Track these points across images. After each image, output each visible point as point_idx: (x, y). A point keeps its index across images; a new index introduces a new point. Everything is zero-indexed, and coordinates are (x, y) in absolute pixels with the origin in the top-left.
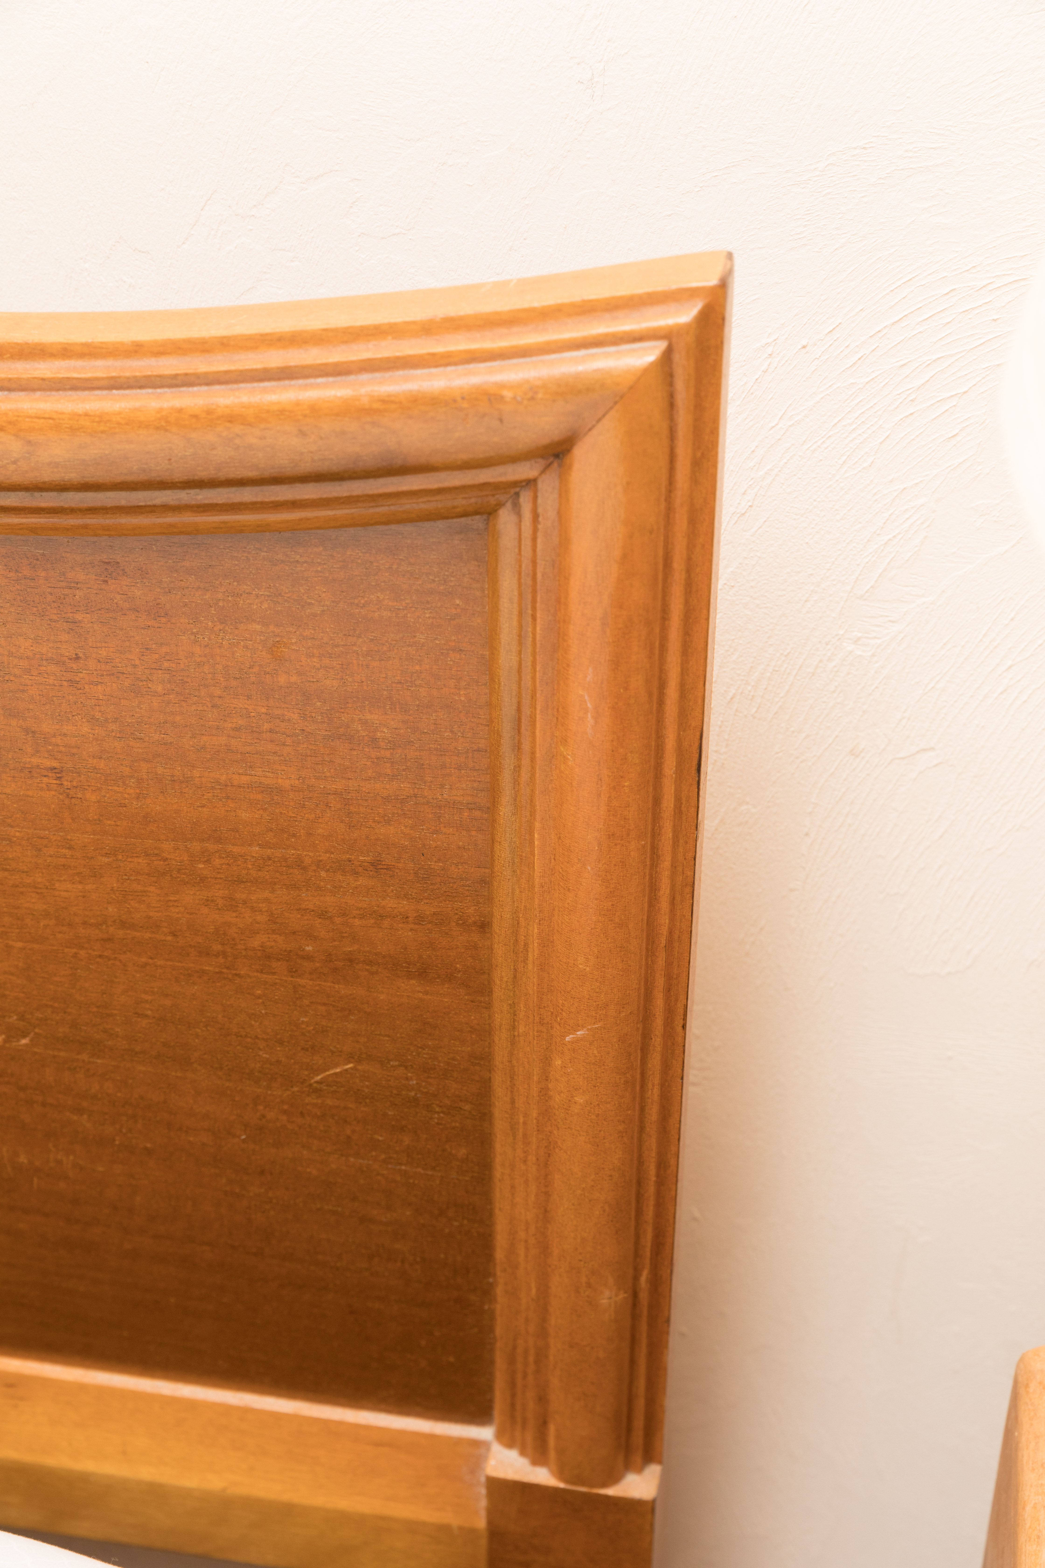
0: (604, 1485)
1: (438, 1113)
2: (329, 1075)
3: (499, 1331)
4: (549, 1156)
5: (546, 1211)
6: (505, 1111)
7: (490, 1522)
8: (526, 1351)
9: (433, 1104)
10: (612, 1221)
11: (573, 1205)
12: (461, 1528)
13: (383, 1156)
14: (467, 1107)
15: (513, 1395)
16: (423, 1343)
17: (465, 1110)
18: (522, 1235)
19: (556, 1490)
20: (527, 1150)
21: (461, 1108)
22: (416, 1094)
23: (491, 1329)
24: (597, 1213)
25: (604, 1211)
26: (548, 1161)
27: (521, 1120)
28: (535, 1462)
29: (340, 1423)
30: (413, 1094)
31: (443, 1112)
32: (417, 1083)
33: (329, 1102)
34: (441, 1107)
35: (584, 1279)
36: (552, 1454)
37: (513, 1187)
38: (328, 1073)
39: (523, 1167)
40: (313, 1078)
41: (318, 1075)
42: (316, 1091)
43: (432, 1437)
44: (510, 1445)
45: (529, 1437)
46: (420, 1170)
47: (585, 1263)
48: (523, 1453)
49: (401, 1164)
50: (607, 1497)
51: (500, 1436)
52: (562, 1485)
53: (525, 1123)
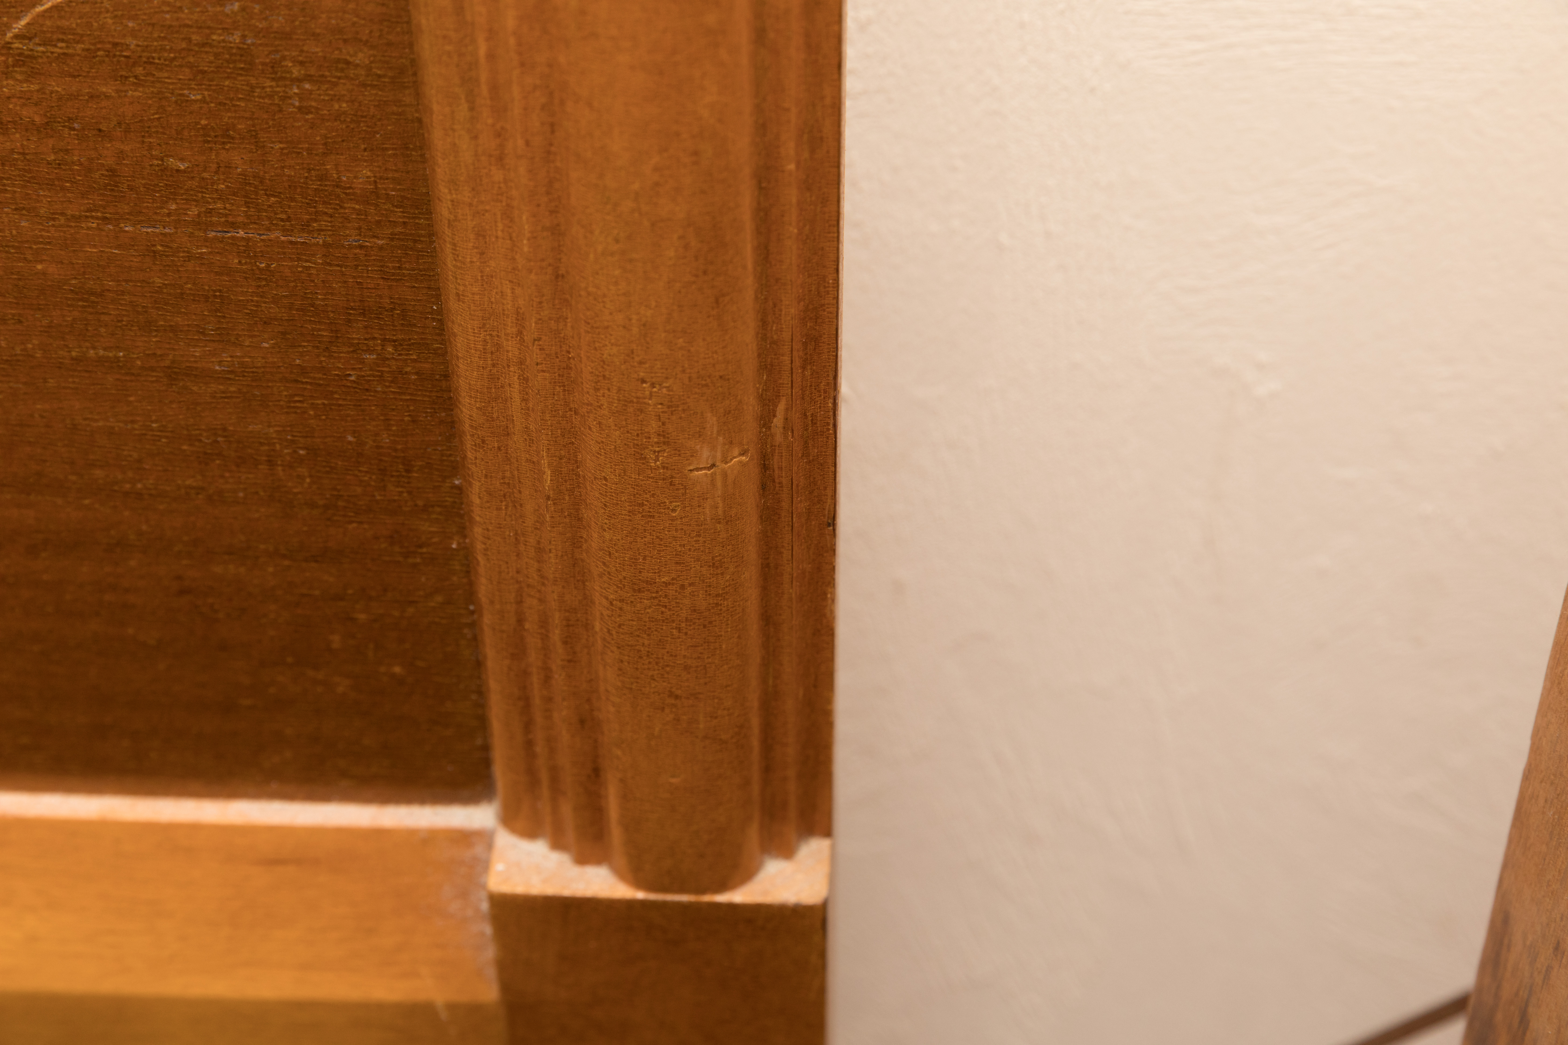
0: (723, 886)
1: (299, 80)
2: (42, 15)
3: (484, 588)
4: (553, 132)
5: (558, 276)
6: (445, 37)
7: (506, 987)
8: (544, 623)
9: (284, 58)
10: (705, 273)
11: (617, 241)
12: (452, 1007)
13: (194, 211)
14: (361, 57)
15: (528, 726)
16: (336, 640)
17: (357, 66)
18: (511, 347)
19: (630, 904)
20: (502, 128)
21: (348, 63)
22: (244, 37)
23: (471, 595)
24: (671, 253)
25: (686, 247)
26: (551, 145)
27: (482, 51)
28: (582, 860)
29: (195, 828)
30: (236, 38)
31: (309, 78)
32: (243, 9)
33: (56, 86)
34: (302, 63)
35: (654, 426)
36: (616, 834)
37: (480, 234)
38: (39, 9)
39: (498, 175)
40: (8, 27)
41: (18, 18)
42: (22, 60)
43: (378, 834)
44: (530, 833)
45: (567, 809)
46: (275, 235)
47: (653, 385)
48: (557, 844)
49: (234, 225)
50: (732, 907)
51: (509, 819)
52: (640, 895)
53: (491, 56)
